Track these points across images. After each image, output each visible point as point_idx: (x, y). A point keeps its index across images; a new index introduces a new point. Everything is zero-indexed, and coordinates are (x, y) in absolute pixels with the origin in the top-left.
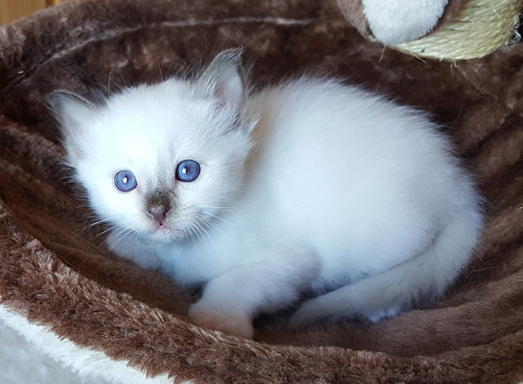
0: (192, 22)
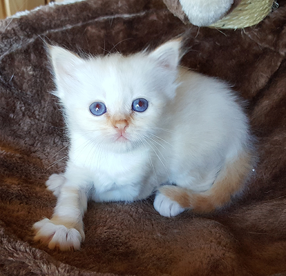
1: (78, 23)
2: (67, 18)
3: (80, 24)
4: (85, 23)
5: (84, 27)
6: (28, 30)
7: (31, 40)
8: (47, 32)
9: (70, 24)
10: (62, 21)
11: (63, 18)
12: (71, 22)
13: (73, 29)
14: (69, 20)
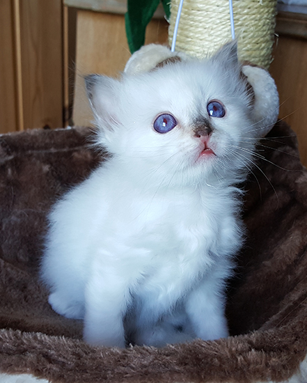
0: (53, 150)
1: (64, 147)
2: (52, 142)
3: (65, 150)
4: (72, 149)
5: (70, 153)
6: (8, 147)
7: (11, 157)
8: (30, 152)
9: (55, 148)
10: (46, 144)
11: (47, 141)
12: (56, 146)
13: (58, 153)
14: (54, 143)
